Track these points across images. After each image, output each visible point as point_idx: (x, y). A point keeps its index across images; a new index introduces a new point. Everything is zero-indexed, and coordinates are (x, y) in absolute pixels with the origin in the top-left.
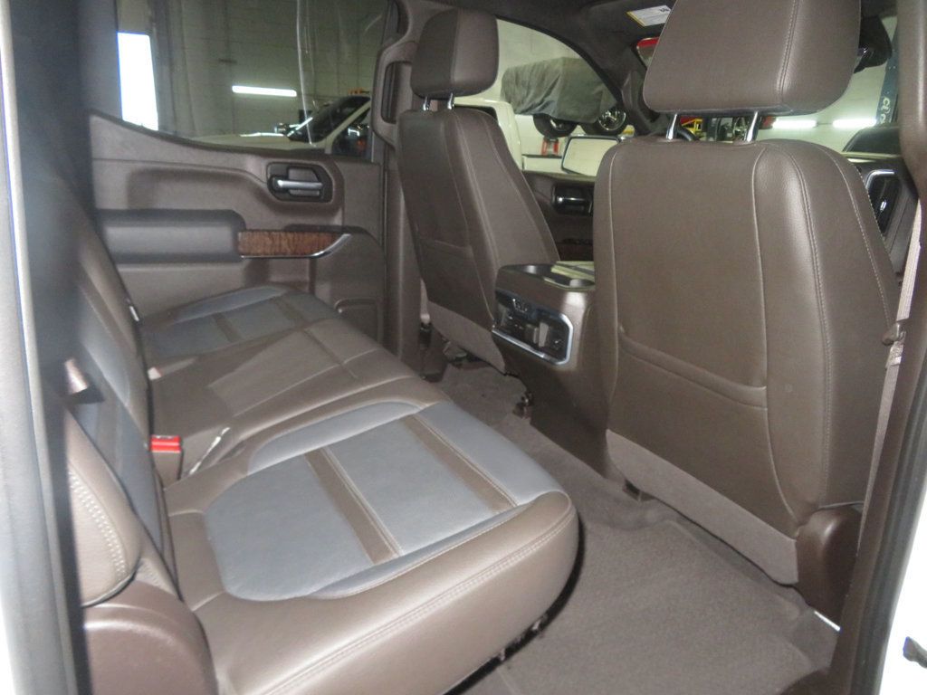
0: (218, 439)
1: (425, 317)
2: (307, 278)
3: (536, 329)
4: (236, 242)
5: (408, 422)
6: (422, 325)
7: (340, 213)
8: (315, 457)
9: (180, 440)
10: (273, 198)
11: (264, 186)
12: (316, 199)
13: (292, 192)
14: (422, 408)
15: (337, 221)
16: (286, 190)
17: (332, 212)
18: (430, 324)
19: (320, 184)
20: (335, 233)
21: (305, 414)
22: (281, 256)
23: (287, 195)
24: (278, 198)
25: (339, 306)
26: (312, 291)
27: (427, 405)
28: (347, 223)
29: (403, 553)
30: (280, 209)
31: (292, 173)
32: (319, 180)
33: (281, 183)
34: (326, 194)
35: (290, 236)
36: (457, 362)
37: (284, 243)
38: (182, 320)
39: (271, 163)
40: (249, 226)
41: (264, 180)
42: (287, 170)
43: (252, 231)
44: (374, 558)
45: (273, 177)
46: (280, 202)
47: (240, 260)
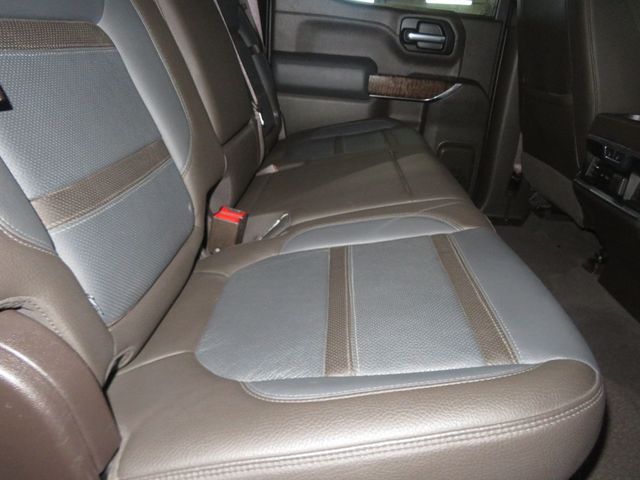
0: (277, 222)
1: (518, 167)
2: (420, 120)
3: (624, 180)
4: (366, 82)
5: (439, 241)
6: (514, 173)
7: (458, 64)
8: (338, 255)
9: (246, 216)
11: (398, 39)
12: (438, 52)
13: (420, 44)
14: (458, 230)
15: (453, 73)
16: (415, 42)
17: (450, 64)
18: (521, 174)
19: (444, 38)
20: (450, 82)
22: (400, 97)
23: (412, 47)
25: (442, 146)
26: (422, 132)
27: (466, 228)
28: (464, 75)
29: (360, 373)
30: (406, 58)
31: (423, 27)
32: (444, 35)
33: (412, 36)
34: (447, 48)
35: (410, 81)
37: (404, 87)
38: (313, 138)
39: (405, 18)
40: (379, 71)
41: (398, 33)
42: (419, 24)
43: (380, 75)
44: (329, 368)
45: (404, 29)
46: (404, 50)
47: (368, 99)
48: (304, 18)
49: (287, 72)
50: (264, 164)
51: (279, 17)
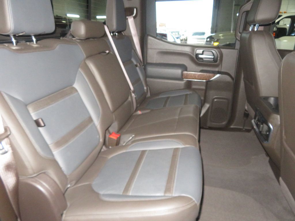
0: (131, 138)
1: (246, 108)
2: (205, 88)
4: (182, 74)
5: (176, 150)
6: (245, 110)
7: (220, 66)
9: (120, 135)
10: (196, 60)
11: (195, 57)
12: (212, 62)
13: (204, 59)
14: (183, 146)
15: (217, 69)
16: (202, 58)
17: (217, 66)
18: (248, 110)
19: (213, 57)
20: (215, 73)
23: (201, 60)
25: (215, 98)
29: (130, 194)
30: (198, 64)
31: (205, 53)
32: (214, 55)
33: (200, 56)
34: (215, 60)
38: (160, 97)
39: (197, 49)
40: (188, 70)
41: (195, 54)
42: (203, 51)
44: (124, 192)
45: (197, 54)
46: (199, 62)
47: (183, 80)
48: (158, 50)
49: (151, 70)
50: (136, 110)
51: (149, 50)
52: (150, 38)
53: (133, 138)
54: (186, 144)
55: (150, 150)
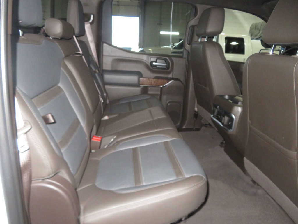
0: (113, 139)
1: (196, 109)
2: (159, 93)
3: (223, 118)
4: (139, 81)
5: (166, 143)
6: (195, 111)
7: (172, 73)
8: (135, 150)
9: (102, 138)
10: (151, 68)
11: (149, 64)
12: (164, 69)
13: (158, 67)
14: (171, 139)
15: (170, 76)
16: (156, 66)
17: (169, 73)
18: (198, 111)
19: (166, 64)
20: (168, 79)
21: (143, 134)
22: (151, 85)
23: (155, 68)
24: (153, 68)
25: (169, 102)
27: (174, 139)
28: (174, 77)
29: (144, 184)
30: (153, 71)
31: (158, 60)
32: (166, 63)
33: (154, 64)
34: (167, 67)
35: (155, 80)
36: (206, 125)
37: (153, 82)
39: (151, 58)
40: (144, 76)
41: (149, 62)
42: (157, 59)
43: (144, 78)
44: (136, 184)
45: (152, 61)
46: (154, 69)
47: (140, 86)
48: (114, 58)
49: (108, 77)
51: (104, 57)
52: (105, 45)
53: (115, 139)
54: (173, 137)
55: (140, 147)
